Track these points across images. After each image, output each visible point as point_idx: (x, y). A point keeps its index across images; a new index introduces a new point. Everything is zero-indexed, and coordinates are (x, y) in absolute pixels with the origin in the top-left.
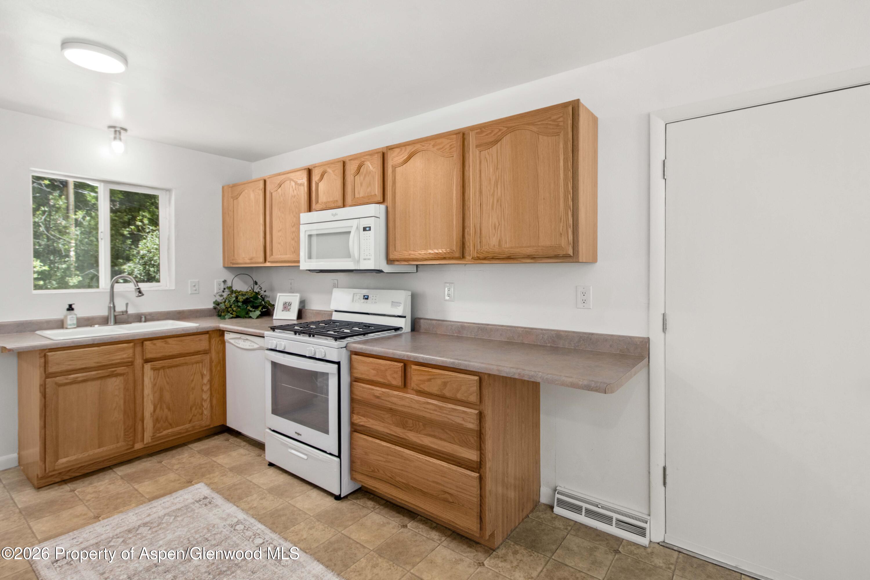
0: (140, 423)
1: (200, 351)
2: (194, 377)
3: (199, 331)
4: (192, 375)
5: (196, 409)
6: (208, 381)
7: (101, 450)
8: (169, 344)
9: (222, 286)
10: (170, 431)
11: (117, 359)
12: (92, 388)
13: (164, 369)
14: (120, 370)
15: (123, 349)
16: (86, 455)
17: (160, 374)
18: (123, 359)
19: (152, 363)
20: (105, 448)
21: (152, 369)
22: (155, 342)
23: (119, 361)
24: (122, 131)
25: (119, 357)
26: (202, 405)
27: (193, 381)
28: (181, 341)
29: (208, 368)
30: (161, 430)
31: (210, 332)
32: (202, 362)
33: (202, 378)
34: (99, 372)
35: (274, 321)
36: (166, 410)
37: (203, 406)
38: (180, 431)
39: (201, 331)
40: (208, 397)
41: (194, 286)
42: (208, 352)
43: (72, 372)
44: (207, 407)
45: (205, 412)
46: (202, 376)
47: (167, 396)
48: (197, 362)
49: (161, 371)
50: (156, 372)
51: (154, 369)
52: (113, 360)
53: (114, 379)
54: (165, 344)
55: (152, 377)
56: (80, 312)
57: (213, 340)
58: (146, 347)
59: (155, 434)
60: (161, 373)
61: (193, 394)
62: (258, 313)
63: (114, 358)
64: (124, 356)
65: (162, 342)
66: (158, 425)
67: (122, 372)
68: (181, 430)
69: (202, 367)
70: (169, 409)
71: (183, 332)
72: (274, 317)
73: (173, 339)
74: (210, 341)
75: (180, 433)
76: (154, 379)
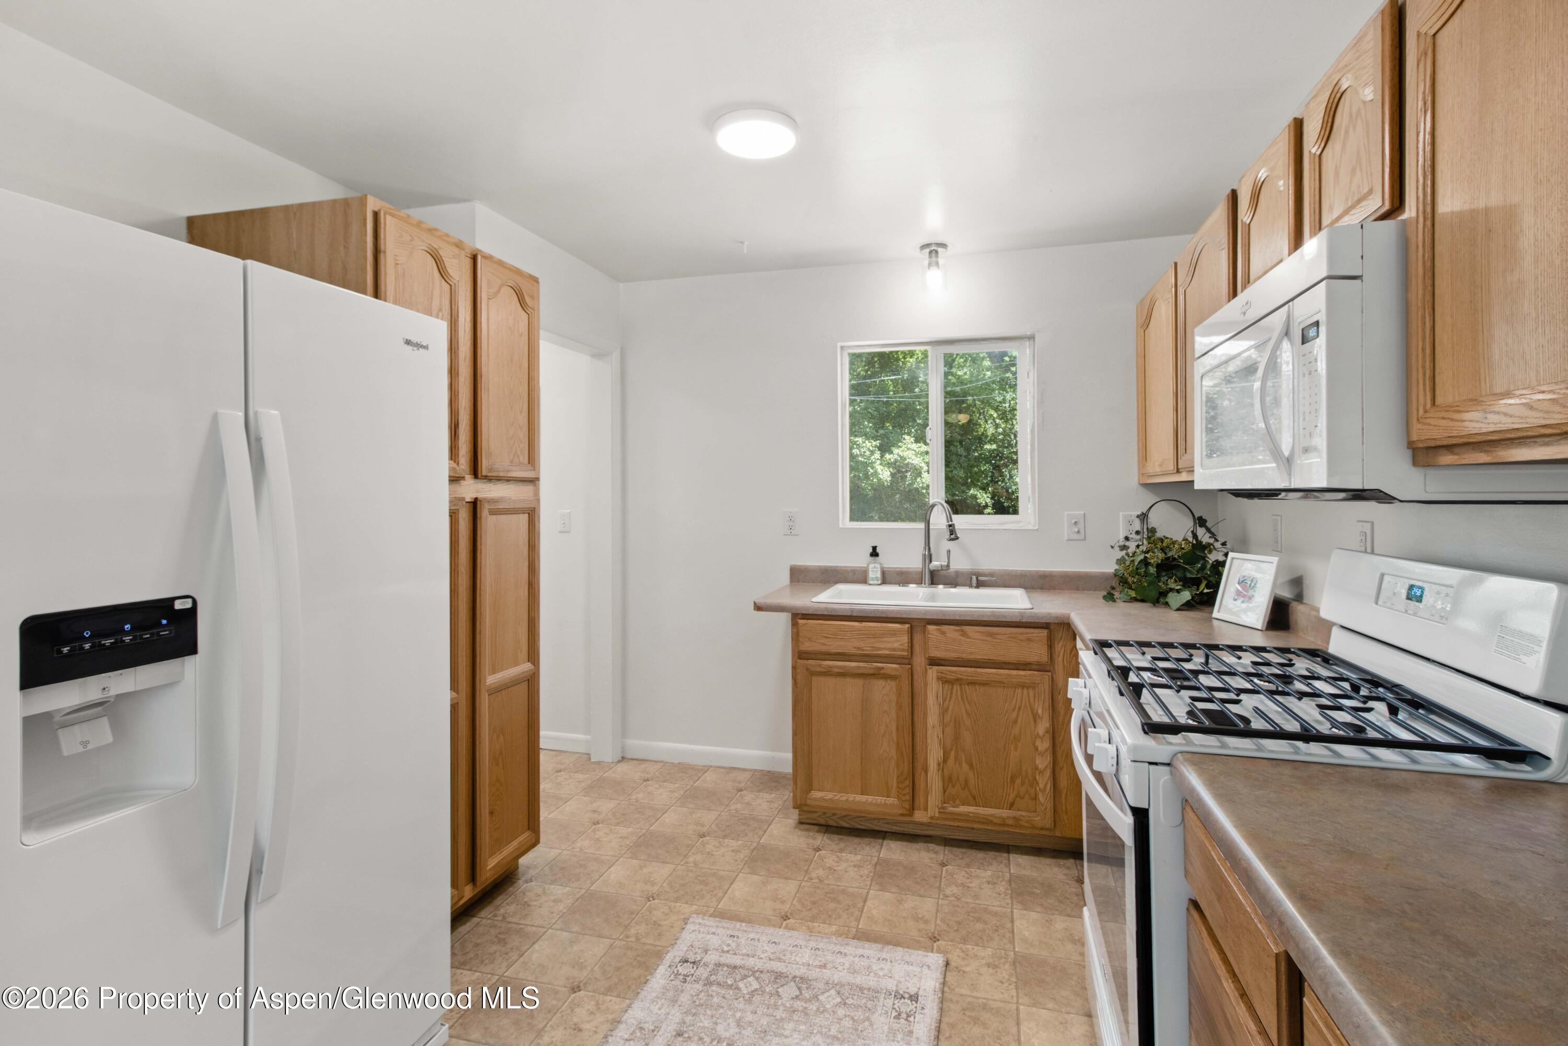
0: (923, 773)
1: (1030, 664)
2: (1018, 715)
3: (1024, 620)
4: (1014, 710)
5: (1023, 784)
6: (1047, 732)
7: (864, 798)
8: (969, 637)
9: (1137, 526)
10: (972, 809)
11: (885, 649)
12: (853, 687)
13: (960, 685)
14: (891, 667)
15: (894, 633)
16: (844, 798)
17: (954, 691)
18: (894, 650)
19: (941, 667)
20: (870, 798)
21: (939, 678)
22: (945, 628)
23: (887, 652)
24: (940, 250)
25: (889, 646)
26: (1036, 779)
27: (1015, 722)
28: (991, 635)
29: (1047, 704)
30: (958, 802)
31: (1052, 627)
32: (1033, 686)
33: (1035, 722)
34: (862, 664)
35: (1214, 621)
36: (965, 767)
37: (1037, 783)
38: (990, 818)
39: (1030, 620)
40: (1046, 767)
41: (1076, 523)
42: (1048, 668)
43: (828, 657)
44: (1045, 787)
45: (1041, 798)
46: (1035, 717)
47: (967, 738)
48: (1023, 686)
49: (956, 687)
50: (946, 686)
51: (944, 681)
52: (879, 649)
53: (881, 683)
54: (962, 635)
55: (940, 694)
56: (892, 559)
57: (1060, 645)
58: (930, 636)
59: (945, 805)
60: (957, 691)
61: (1016, 750)
62: (1186, 595)
63: (882, 646)
64: (896, 645)
65: (956, 630)
66: (951, 790)
67: (894, 673)
68: (992, 815)
69: (1034, 697)
70: (971, 766)
71: (992, 619)
72: (1215, 614)
73: (976, 628)
74: (1051, 647)
75: (990, 822)
76: (944, 700)
